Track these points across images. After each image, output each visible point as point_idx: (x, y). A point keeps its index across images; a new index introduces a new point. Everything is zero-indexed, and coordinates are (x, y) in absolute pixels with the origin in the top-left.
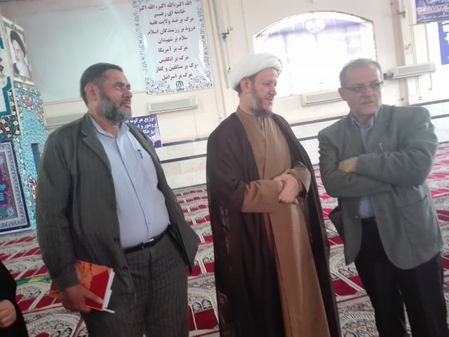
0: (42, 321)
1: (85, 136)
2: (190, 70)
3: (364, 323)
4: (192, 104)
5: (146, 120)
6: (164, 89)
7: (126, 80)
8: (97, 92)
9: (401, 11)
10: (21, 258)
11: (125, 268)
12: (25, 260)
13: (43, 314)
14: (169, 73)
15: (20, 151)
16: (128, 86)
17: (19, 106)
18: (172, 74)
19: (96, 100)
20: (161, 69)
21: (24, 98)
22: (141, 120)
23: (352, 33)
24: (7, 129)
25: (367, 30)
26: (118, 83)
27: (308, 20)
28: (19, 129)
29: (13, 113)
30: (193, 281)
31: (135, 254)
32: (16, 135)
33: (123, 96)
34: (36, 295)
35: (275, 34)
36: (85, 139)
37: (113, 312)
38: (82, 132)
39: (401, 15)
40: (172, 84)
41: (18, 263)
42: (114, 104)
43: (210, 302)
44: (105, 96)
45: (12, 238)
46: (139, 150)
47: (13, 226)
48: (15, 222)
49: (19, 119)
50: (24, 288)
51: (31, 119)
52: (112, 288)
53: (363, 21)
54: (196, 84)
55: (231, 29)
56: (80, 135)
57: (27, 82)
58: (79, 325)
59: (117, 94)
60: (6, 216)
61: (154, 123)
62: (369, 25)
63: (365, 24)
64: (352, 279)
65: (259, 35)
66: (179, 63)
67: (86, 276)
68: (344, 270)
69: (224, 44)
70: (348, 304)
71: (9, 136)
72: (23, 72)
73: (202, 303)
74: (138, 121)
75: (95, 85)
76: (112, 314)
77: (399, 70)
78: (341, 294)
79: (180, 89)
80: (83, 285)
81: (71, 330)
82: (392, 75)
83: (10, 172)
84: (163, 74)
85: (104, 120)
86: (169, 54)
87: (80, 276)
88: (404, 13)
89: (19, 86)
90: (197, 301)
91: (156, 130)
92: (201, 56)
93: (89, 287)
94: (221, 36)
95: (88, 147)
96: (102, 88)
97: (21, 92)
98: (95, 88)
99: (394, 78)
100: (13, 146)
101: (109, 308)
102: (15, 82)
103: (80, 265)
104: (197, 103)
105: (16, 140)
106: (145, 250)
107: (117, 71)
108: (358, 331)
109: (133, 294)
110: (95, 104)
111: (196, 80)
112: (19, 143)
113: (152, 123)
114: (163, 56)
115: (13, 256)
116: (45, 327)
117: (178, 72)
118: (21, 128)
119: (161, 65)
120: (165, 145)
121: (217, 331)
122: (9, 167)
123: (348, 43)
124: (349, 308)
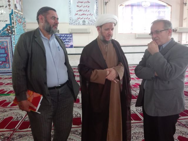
0: (12, 112)
1: (36, 38)
2: (89, 17)
3: (141, 134)
4: (88, 31)
5: (68, 35)
6: (77, 23)
7: (57, 16)
8: (44, 19)
9: (185, 2)
10: (9, 85)
11: (48, 95)
12: (10, 86)
13: (13, 109)
14: (80, 16)
15: (14, 41)
16: (58, 19)
17: (15, 22)
18: (81, 17)
19: (43, 22)
20: (77, 14)
21: (18, 19)
22: (66, 35)
23: (161, 10)
24: (10, 31)
25: (168, 9)
26: (53, 17)
27: (143, 1)
28: (14, 32)
29: (13, 25)
30: (76, 105)
31: (52, 90)
32: (13, 34)
33: (55, 23)
34: (12, 101)
35: (128, 5)
36: (36, 39)
37: (40, 113)
38: (35, 36)
39: (185, 5)
40: (81, 21)
41: (7, 87)
42: (50, 26)
43: (80, 114)
44: (46, 21)
45: (7, 77)
46: (58, 47)
47: (8, 72)
48: (9, 70)
49: (15, 28)
50: (8, 98)
51: (20, 29)
52: (40, 103)
53: (167, 5)
54: (91, 23)
55: (109, 1)
56: (34, 37)
57: (20, 13)
58: (26, 116)
59: (52, 21)
60: (5, 67)
61: (71, 37)
62: (170, 7)
63: (168, 7)
64: (141, 114)
65: (121, 5)
66: (85, 13)
67: (31, 97)
68: (139, 110)
69: (105, 7)
70: (136, 124)
71: (10, 34)
72: (19, 8)
73: (77, 114)
74: (65, 35)
75: (43, 16)
76: (39, 114)
77: (179, 28)
78: (135, 120)
79: (84, 24)
80: (29, 100)
81: (22, 117)
82: (176, 30)
83: (9, 50)
84: (77, 16)
85: (45, 32)
86: (81, 8)
87: (28, 97)
88: (186, 4)
89: (16, 14)
90: (75, 113)
91: (72, 40)
92: (95, 11)
93: (31, 102)
94: (105, 3)
95: (37, 42)
96: (46, 18)
97: (17, 17)
98: (43, 17)
99: (177, 32)
100: (11, 39)
101: (38, 111)
102: (15, 12)
103: (29, 92)
104: (90, 31)
105: (13, 36)
106: (57, 90)
107: (53, 12)
108: (138, 136)
109: (51, 106)
110: (42, 24)
111: (91, 21)
112: (14, 38)
113: (70, 37)
114: (78, 9)
115: (5, 84)
116: (12, 115)
117: (84, 16)
118: (15, 32)
119: (77, 13)
120: (74, 47)
121: (80, 127)
122: (9, 48)
123: (159, 14)
124: (137, 126)
